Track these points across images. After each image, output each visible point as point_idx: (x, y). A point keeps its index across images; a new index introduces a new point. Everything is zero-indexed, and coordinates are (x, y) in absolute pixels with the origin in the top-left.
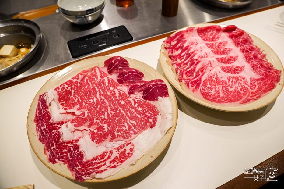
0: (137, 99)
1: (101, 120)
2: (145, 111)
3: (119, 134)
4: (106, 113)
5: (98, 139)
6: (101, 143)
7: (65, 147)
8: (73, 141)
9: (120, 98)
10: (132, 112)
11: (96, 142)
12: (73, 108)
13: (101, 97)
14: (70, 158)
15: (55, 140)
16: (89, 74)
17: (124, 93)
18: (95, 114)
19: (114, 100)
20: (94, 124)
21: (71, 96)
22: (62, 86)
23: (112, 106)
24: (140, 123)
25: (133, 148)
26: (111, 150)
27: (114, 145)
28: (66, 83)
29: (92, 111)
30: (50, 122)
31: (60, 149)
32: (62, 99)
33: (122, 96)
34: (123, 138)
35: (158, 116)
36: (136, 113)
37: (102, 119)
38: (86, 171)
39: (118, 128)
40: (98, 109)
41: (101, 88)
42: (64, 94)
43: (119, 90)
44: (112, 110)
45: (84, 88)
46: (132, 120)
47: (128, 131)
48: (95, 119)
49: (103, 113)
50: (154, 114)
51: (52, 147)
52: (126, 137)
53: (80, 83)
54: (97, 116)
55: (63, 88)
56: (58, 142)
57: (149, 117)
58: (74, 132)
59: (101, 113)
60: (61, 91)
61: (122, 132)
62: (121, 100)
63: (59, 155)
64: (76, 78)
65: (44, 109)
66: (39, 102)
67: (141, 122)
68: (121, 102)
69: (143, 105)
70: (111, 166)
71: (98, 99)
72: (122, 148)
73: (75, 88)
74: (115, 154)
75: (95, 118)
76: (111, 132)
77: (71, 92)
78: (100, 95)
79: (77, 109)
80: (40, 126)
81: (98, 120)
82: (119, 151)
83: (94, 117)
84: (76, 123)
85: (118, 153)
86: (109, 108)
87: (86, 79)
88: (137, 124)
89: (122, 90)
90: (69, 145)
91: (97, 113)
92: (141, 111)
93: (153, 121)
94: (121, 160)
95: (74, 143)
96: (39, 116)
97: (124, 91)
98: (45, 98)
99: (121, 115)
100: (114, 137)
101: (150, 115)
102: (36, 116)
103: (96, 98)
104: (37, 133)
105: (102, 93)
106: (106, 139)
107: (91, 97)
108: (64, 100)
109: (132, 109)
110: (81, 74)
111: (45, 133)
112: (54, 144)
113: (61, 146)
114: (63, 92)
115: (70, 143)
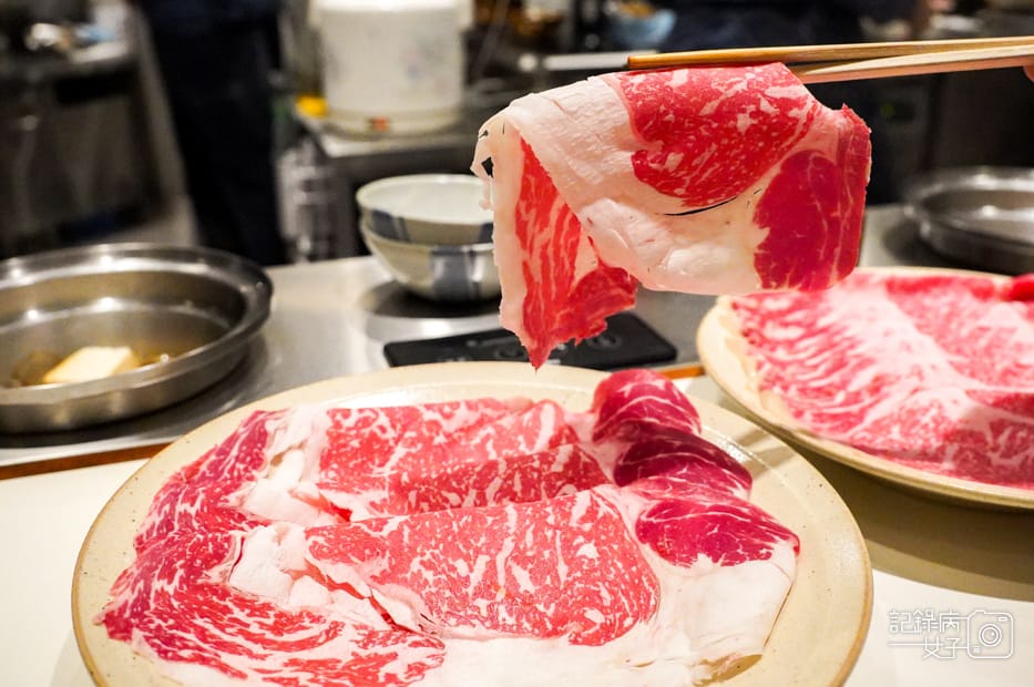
1: (444, 577)
4: (482, 561)
7: (216, 612)
8: (267, 607)
9: (587, 527)
12: (358, 493)
15: (193, 559)
16: (507, 422)
17: (616, 516)
18: (428, 539)
19: (551, 520)
20: (405, 580)
21: (382, 464)
22: (367, 414)
23: (529, 545)
28: (390, 412)
29: (427, 523)
30: (227, 501)
31: (188, 605)
33: (599, 522)
37: (454, 575)
40: (455, 528)
42: (355, 443)
43: (599, 496)
44: (519, 557)
48: (417, 559)
49: (471, 552)
51: (159, 578)
53: (448, 436)
54: (437, 552)
55: (366, 422)
56: (199, 575)
58: (297, 575)
59: (461, 546)
60: (349, 429)
62: (588, 537)
63: (164, 624)
64: (441, 411)
65: (243, 461)
66: (242, 430)
68: (578, 546)
73: (413, 444)
75: (423, 554)
77: (390, 451)
79: (372, 504)
80: (176, 495)
81: (431, 572)
83: (419, 550)
84: (328, 540)
86: (509, 544)
89: (612, 501)
91: (443, 540)
95: (268, 617)
97: (620, 509)
98: (270, 426)
102: (193, 469)
104: (150, 514)
107: (458, 484)
108: (343, 465)
110: (471, 406)
111: (175, 531)
112: (180, 573)
113: (201, 599)
114: (357, 436)
115: (247, 607)
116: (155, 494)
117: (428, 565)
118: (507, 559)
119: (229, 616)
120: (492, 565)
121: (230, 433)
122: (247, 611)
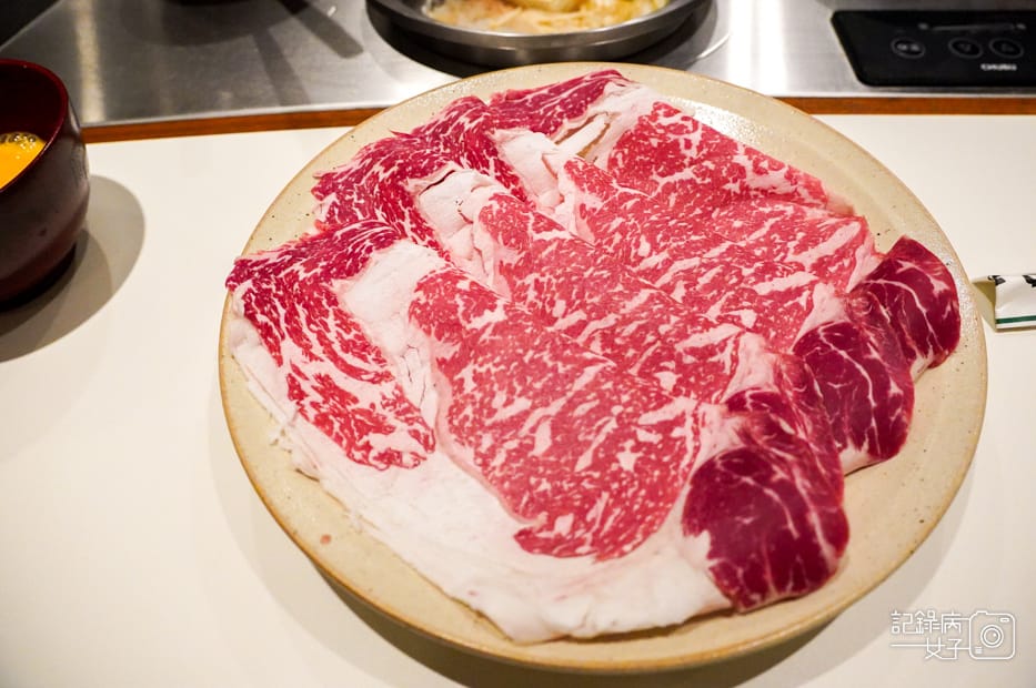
0: (690, 435)
1: (540, 304)
2: (623, 489)
3: (470, 386)
4: (580, 315)
5: (431, 302)
6: (416, 321)
7: (393, 213)
8: (428, 231)
9: (689, 360)
10: (600, 423)
11: (415, 304)
12: (583, 190)
13: (681, 284)
15: (408, 164)
16: (812, 214)
17: (727, 371)
18: (559, 266)
19: (663, 329)
20: (515, 282)
21: (662, 175)
22: (689, 124)
23: (625, 334)
24: (542, 475)
25: (400, 465)
27: (418, 381)
28: (709, 132)
29: (573, 254)
30: (493, 133)
31: (381, 197)
32: (629, 148)
33: (704, 364)
34: (451, 408)
35: (588, 560)
36: (601, 445)
37: (548, 310)
38: (281, 293)
39: (494, 370)
40: (587, 274)
41: (728, 267)
43: (736, 343)
44: (608, 338)
45: (731, 217)
46: (555, 430)
47: (488, 422)
48: (536, 275)
49: (578, 302)
50: (607, 535)
51: (381, 164)
52: (456, 422)
53: (744, 188)
54: (554, 281)
55: (679, 129)
56: (403, 178)
57: (581, 514)
59: (575, 291)
60: (660, 126)
61: (478, 396)
62: (681, 367)
63: (356, 201)
64: (757, 162)
65: (564, 107)
66: (588, 78)
67: (550, 479)
68: (666, 369)
69: (657, 473)
70: (299, 379)
71: (665, 270)
72: (402, 418)
73: (703, 175)
74: (367, 395)
75: (543, 275)
76: (472, 347)
77: (680, 168)
78: (690, 277)
79: (583, 207)
80: (468, 107)
81: (536, 293)
82: (384, 407)
83: (544, 269)
84: (499, 212)
85: (373, 406)
86: (611, 319)
87: (780, 207)
88: (535, 463)
89: (741, 355)
90: (407, 225)
91: (568, 276)
92: (614, 467)
93: (559, 540)
94: (331, 417)
96: (526, 101)
98: (609, 88)
99: (569, 367)
100: (449, 367)
101: (594, 521)
102: (520, 95)
103: (668, 263)
104: (440, 112)
106: (440, 339)
107: (663, 239)
108: (632, 156)
109: (619, 418)
111: (446, 135)
112: (395, 169)
113: (392, 197)
114: (661, 136)
115: (416, 222)
116: (456, 99)
117: (538, 286)
118: (597, 330)
119: (400, 221)
120: (582, 325)
121: (578, 76)
122: (414, 226)
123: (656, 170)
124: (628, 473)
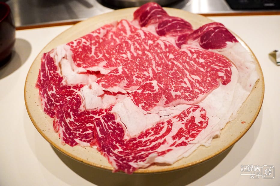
0: (194, 49)
1: (144, 79)
2: (210, 62)
3: (178, 93)
4: (150, 69)
5: (145, 102)
6: (151, 108)
7: (90, 120)
8: (101, 110)
9: (167, 50)
10: (191, 64)
11: (143, 108)
12: (98, 65)
13: (138, 51)
14: (100, 136)
15: (72, 107)
16: (114, 29)
17: (171, 44)
18: (133, 69)
19: (159, 51)
20: (134, 83)
21: (91, 53)
22: (78, 41)
24: (206, 79)
25: (205, 114)
26: (168, 119)
28: (84, 37)
29: (129, 65)
30: (62, 84)
31: (81, 122)
32: (78, 58)
33: (169, 48)
34: (186, 100)
35: (232, 68)
36: (198, 65)
37: (146, 77)
38: (133, 154)
39: (174, 85)
42: (80, 50)
43: (164, 40)
44: (158, 65)
45: (109, 45)
46: (193, 74)
47: (191, 89)
48: (134, 77)
49: (146, 68)
50: (224, 65)
51: (67, 118)
52: (190, 98)
53: (102, 39)
54: (138, 72)
55: (79, 43)
56: (77, 111)
57: (217, 71)
58: (102, 96)
59: (142, 68)
60: (76, 46)
61: (182, 91)
62: (169, 52)
63: (80, 132)
64: (96, 32)
65: (51, 70)
66: (43, 60)
67: (208, 78)
69: (205, 55)
70: (176, 144)
71: (133, 54)
72: (187, 115)
73: (95, 44)
75: (135, 74)
76: (165, 91)
77: (91, 48)
78: (136, 49)
79: (104, 66)
80: (46, 90)
81: (140, 79)
82: (183, 120)
83: (133, 74)
84: (106, 82)
85: (183, 124)
86: (153, 62)
87: (110, 35)
88: (202, 81)
89: (167, 41)
90: (96, 117)
91: (137, 68)
92: (204, 63)
93: (226, 75)
94: (191, 134)
95: (104, 113)
96: (43, 79)
97: (170, 42)
98: (52, 55)
99: (175, 67)
100: (170, 100)
101: (219, 68)
102: (39, 80)
103: (131, 52)
104: (42, 100)
105: (138, 47)
106: (158, 102)
107: (123, 51)
108: (80, 58)
109: (190, 60)
110: (103, 28)
111: (53, 101)
112: (71, 113)
113: (83, 118)
114: (80, 47)
115: (96, 113)
116: (38, 93)
117: (138, 77)
118: (155, 67)
119: (94, 118)
120: (153, 69)
122: (97, 114)
123: (88, 54)
124: (205, 61)
